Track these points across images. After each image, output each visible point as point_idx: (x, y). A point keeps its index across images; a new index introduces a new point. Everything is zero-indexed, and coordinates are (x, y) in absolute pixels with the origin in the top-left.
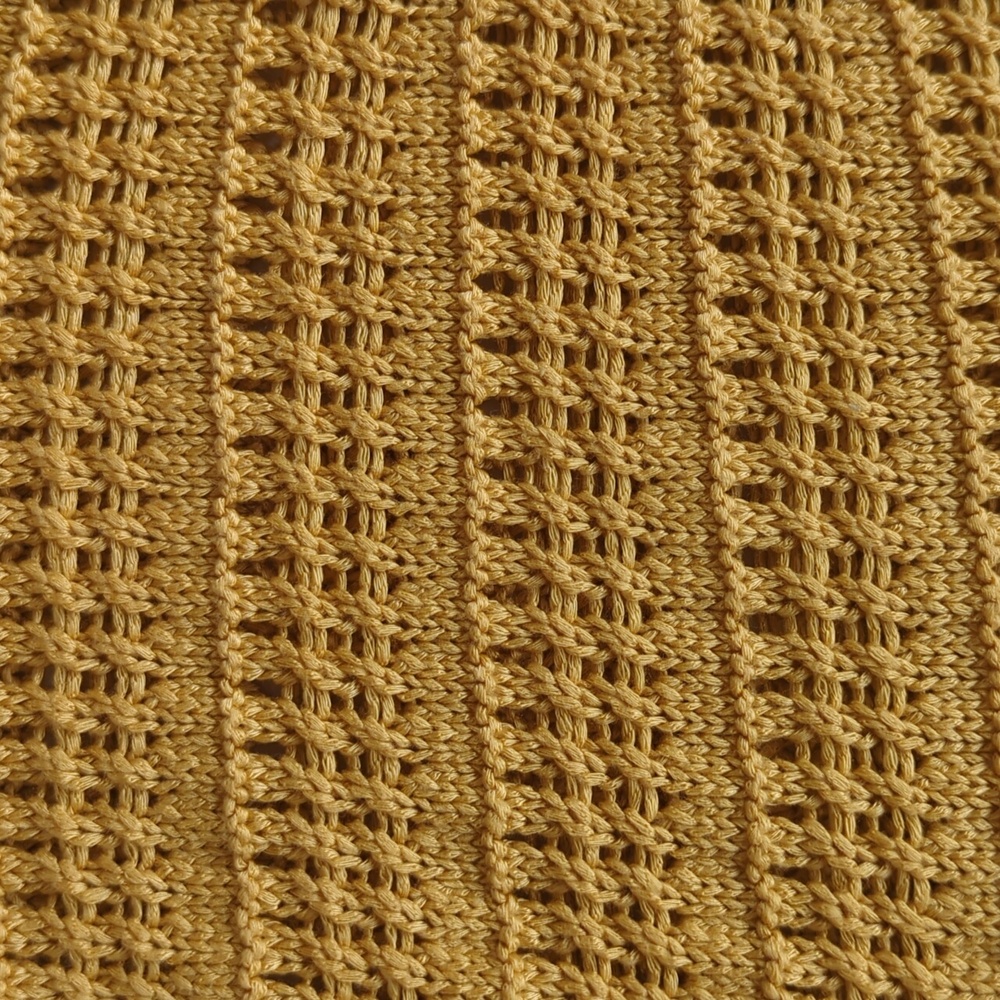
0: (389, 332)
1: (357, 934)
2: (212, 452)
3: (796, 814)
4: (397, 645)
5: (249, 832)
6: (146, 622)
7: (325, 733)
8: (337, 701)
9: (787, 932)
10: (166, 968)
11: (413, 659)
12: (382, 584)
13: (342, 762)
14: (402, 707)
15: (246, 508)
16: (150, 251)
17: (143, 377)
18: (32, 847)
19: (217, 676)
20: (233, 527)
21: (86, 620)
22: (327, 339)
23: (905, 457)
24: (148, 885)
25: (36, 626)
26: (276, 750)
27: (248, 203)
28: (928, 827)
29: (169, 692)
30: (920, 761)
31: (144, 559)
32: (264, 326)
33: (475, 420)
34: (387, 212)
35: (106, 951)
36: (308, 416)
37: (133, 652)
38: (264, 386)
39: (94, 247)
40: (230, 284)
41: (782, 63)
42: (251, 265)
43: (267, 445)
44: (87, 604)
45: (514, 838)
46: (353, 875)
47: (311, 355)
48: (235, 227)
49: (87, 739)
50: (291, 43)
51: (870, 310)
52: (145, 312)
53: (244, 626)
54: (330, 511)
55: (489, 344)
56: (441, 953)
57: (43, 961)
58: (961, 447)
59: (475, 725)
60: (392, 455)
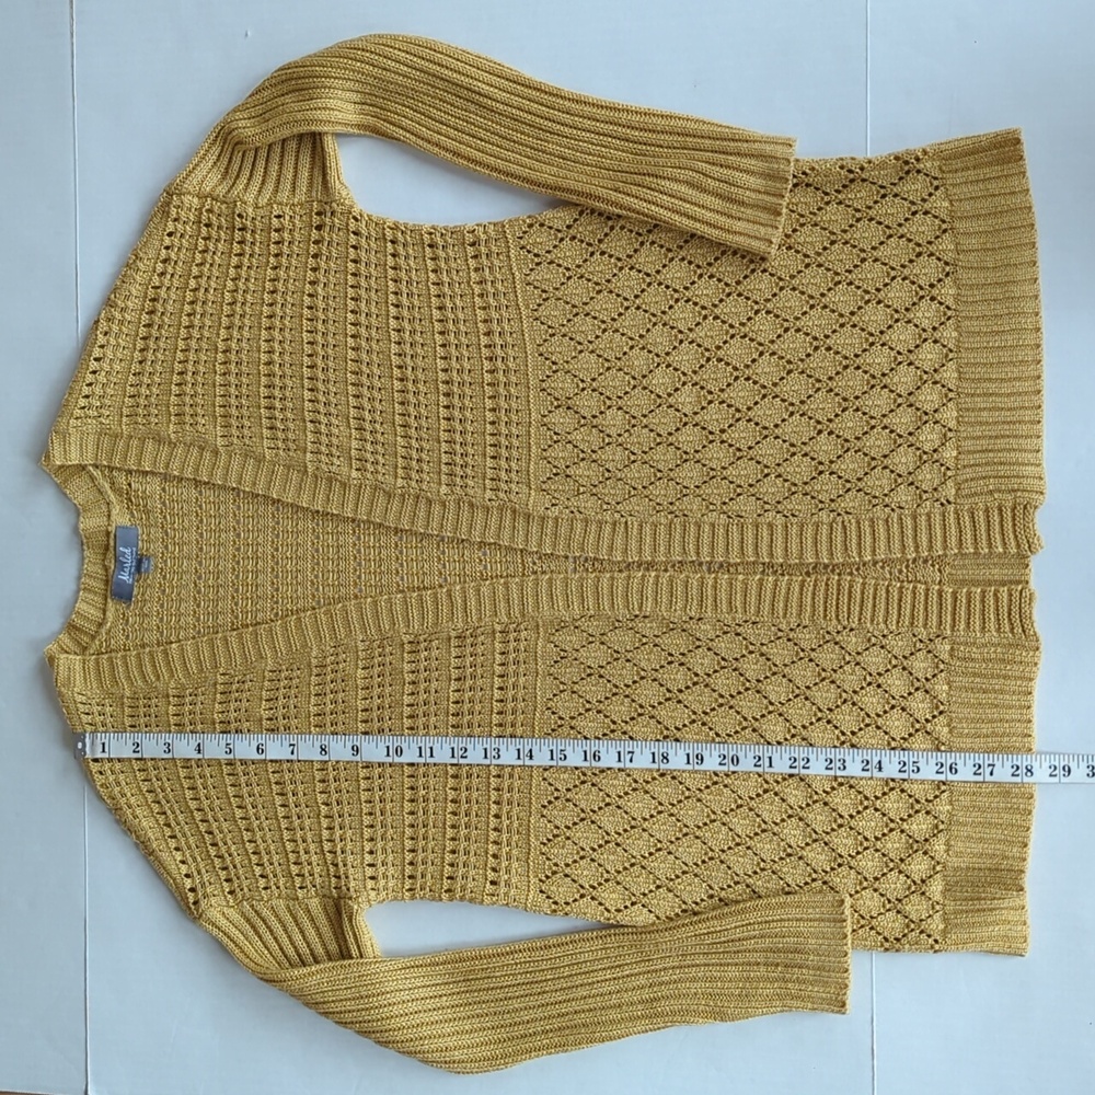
0: (334, 321)
1: (327, 435)
2: (302, 345)
3: (404, 415)
4: (335, 382)
5: (308, 416)
6: (291, 377)
7: (322, 398)
8: (324, 392)
10: (294, 440)
11: (337, 385)
12: (332, 371)
13: (325, 404)
14: (335, 394)
15: (308, 356)
16: (292, 305)
17: (291, 330)
18: (271, 418)
19: (303, 387)
20: (306, 359)
21: (281, 376)
22: (323, 323)
23: (426, 349)
24: (291, 426)
25: (272, 377)
26: (313, 401)
27: (310, 295)
28: (427, 418)
29: (295, 390)
31: (291, 365)
32: (312, 320)
33: (349, 339)
34: (334, 297)
35: (284, 437)
36: (319, 338)
37: (289, 383)
38: (312, 332)
39: (282, 304)
40: (306, 312)
41: (406, 271)
42: (310, 308)
43: (312, 343)
44: (281, 373)
45: (354, 418)
46: (326, 424)
47: (320, 326)
48: (307, 300)
49: (281, 399)
50: (317, 263)
51: (420, 320)
52: (291, 317)
53: (308, 378)
54: (323, 356)
55: (352, 324)
56: (341, 439)
57: (273, 439)
58: (435, 347)
59: (348, 397)
60: (334, 346)
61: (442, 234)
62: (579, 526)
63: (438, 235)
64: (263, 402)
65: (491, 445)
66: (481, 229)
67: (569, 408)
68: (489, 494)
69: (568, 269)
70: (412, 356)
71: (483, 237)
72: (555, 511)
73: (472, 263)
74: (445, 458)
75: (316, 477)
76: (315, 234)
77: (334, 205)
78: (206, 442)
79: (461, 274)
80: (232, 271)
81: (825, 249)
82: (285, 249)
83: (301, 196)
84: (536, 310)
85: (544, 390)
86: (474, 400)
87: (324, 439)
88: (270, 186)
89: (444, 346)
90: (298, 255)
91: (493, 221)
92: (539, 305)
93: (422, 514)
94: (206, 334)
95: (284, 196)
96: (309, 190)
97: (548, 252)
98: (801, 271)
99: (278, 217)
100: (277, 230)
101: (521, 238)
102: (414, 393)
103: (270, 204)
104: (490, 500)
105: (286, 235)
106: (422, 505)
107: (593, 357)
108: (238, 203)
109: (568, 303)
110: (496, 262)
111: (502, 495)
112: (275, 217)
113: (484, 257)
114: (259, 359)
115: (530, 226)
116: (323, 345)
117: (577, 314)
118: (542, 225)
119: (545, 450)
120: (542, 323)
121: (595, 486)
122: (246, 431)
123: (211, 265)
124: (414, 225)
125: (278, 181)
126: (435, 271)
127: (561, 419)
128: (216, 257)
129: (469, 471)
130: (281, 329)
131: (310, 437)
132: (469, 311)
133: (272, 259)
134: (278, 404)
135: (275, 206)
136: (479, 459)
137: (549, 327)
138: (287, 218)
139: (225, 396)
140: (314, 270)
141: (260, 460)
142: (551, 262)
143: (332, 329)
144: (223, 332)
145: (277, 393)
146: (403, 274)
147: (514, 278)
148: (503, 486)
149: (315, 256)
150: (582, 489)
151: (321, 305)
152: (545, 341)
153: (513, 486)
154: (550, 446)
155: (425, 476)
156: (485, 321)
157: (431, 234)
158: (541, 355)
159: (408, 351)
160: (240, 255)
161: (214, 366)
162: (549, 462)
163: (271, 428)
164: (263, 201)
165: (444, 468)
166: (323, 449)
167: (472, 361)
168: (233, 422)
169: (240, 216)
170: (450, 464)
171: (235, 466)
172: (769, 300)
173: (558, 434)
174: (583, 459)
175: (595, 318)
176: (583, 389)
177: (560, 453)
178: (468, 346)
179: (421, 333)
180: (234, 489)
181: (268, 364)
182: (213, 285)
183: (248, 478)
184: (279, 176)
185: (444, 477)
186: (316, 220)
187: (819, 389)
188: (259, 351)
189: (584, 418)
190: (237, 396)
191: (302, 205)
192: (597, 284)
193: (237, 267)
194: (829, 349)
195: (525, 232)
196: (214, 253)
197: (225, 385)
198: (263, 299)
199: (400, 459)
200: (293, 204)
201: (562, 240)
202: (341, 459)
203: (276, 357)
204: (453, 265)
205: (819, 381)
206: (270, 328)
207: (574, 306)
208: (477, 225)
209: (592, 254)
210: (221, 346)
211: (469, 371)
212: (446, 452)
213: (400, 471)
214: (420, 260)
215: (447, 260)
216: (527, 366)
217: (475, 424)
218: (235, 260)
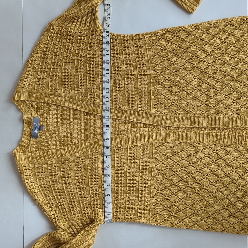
0: (95, 61)
1: (93, 92)
2: (86, 68)
3: (115, 87)
4: (96, 78)
5: (88, 87)
6: (83, 76)
7: (92, 82)
8: (93, 81)
9: (114, 93)
10: (84, 94)
11: (96, 79)
12: (95, 75)
13: (93, 84)
14: (96, 81)
15: (88, 71)
16: (84, 57)
17: (83, 63)
18: (77, 88)
19: (87, 79)
21: (80, 76)
22: (92, 61)
23: (121, 69)
24: (83, 90)
25: (78, 77)
26: (89, 83)
27: (89, 54)
28: (121, 88)
29: (84, 80)
30: (121, 84)
31: (83, 73)
32: (89, 61)
33: (100, 66)
34: (96, 54)
35: (81, 93)
36: (91, 66)
37: (83, 78)
38: (89, 64)
39: (81, 56)
40: (87, 58)
41: (116, 47)
42: (89, 57)
43: (89, 67)
44: (80, 75)
45: (101, 88)
46: (93, 89)
47: (91, 62)
48: (88, 55)
49: (80, 82)
50: (91, 45)
51: (120, 61)
52: (83, 60)
53: (88, 77)
54: (92, 71)
55: (100, 62)
56: (97, 93)
57: (78, 93)
58: (124, 68)
59: (99, 82)
60: (95, 68)
61: (126, 37)
62: (165, 118)
63: (125, 37)
64: (75, 83)
65: (140, 95)
66: (137, 36)
67: (162, 85)
68: (139, 109)
69: (162, 47)
70: (117, 71)
71: (138, 38)
72: (158, 113)
73: (135, 45)
74: (127, 99)
75: (90, 104)
76: (91, 37)
77: (97, 29)
78: (59, 94)
79: (131, 48)
80: (67, 47)
81: (236, 42)
82: (82, 41)
83: (87, 27)
84: (152, 58)
85: (155, 80)
86: (135, 83)
87: (92, 93)
88: (78, 24)
89: (126, 68)
90: (85, 43)
91: (141, 33)
92: (154, 57)
93: (120, 114)
94: (59, 64)
95: (82, 27)
96: (90, 25)
97: (156, 42)
98: (229, 48)
99: (80, 33)
100: (80, 36)
101: (149, 38)
102: (118, 81)
103: (78, 29)
104: (139, 110)
105: (82, 38)
106: (120, 112)
107: (169, 71)
108: (69, 28)
109: (162, 56)
110: (141, 45)
111: (143, 109)
112: (80, 32)
113: (138, 43)
114: (74, 71)
115: (151, 35)
116: (92, 68)
117: (164, 59)
118: (155, 35)
119: (155, 97)
120: (154, 62)
121: (169, 107)
122: (70, 91)
123: (61, 45)
124: (118, 34)
125: (81, 23)
126: (124, 47)
127: (159, 88)
128: (62, 43)
129: (133, 102)
130: (80, 63)
131: (89, 93)
132: (134, 58)
133: (78, 44)
134: (79, 84)
135: (80, 29)
136: (136, 99)
137: (156, 63)
138: (83, 33)
139: (64, 82)
140: (90, 47)
141: (74, 99)
142: (157, 45)
143: (95, 63)
144: (64, 64)
145: (79, 81)
146: (115, 48)
147: (146, 49)
148: (143, 106)
149: (90, 43)
150: (165, 107)
151: (92, 57)
152: (155, 67)
153: (146, 107)
154: (156, 95)
155: (121, 104)
156: (138, 61)
157: (123, 37)
158: (154, 70)
159: (117, 69)
160: (69, 43)
161: (61, 73)
162: (156, 100)
163: (77, 91)
164: (76, 28)
165: (126, 101)
166: (92, 96)
167: (134, 72)
168: (67, 88)
169: (70, 32)
170: (128, 100)
171: (67, 101)
172: (220, 56)
173: (159, 92)
174: (166, 99)
175: (170, 60)
176: (166, 80)
177: (160, 97)
178: (133, 68)
179: (120, 64)
180: (67, 107)
181: (77, 73)
182: (61, 51)
183: (71, 104)
184: (81, 21)
185: (126, 104)
186: (91, 33)
187: (233, 80)
188: (74, 69)
189: (166, 88)
190: (68, 82)
191: (87, 29)
192: (170, 51)
193: (68, 46)
194: (237, 69)
195: (150, 37)
196: (62, 42)
197: (64, 79)
198: (75, 55)
199: (114, 99)
200: (85, 29)
201: (160, 39)
202: (97, 99)
203: (79, 71)
204: (129, 46)
205: (233, 78)
206: (77, 63)
207: (163, 57)
208: (136, 34)
209: (169, 43)
210: (63, 68)
211: (134, 75)
212: (127, 97)
213: (114, 102)
214: (120, 44)
215: (128, 44)
216: (150, 73)
217: (135, 89)
218: (67, 44)
